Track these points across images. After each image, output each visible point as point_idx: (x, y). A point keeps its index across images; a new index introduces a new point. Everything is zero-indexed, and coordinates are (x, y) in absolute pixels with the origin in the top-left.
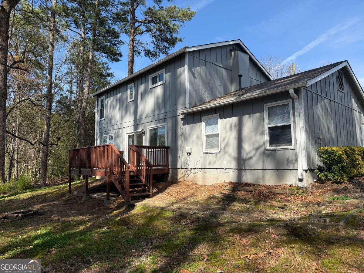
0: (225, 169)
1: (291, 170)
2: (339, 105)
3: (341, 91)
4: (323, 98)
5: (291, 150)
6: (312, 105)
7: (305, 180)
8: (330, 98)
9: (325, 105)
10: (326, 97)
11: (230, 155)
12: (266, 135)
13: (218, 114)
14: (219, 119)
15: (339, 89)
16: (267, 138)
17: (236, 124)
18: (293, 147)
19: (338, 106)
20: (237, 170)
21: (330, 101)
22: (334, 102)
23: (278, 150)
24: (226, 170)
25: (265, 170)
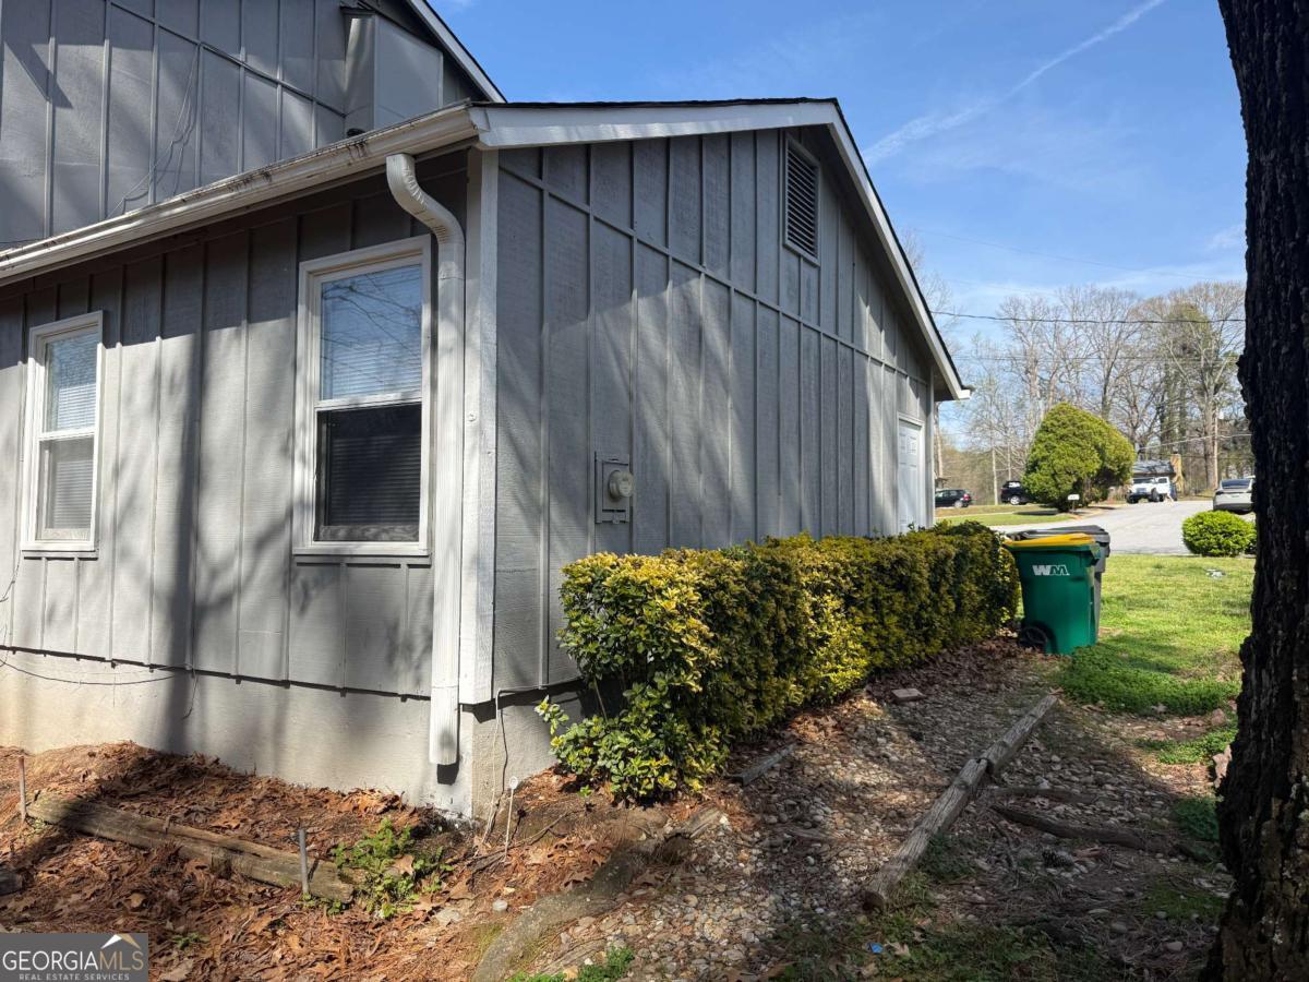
0: (114, 663)
1: (404, 698)
2: (785, 323)
3: (799, 256)
4: (674, 267)
5: (410, 566)
6: (581, 297)
7: (465, 774)
8: (729, 277)
9: (690, 312)
10: (700, 269)
11: (138, 574)
12: (298, 465)
13: (97, 317)
14: (100, 346)
15: (789, 243)
16: (304, 479)
17: (178, 379)
18: (417, 548)
19: (773, 326)
20: (165, 674)
21: (723, 292)
22: (754, 300)
23: (349, 565)
24: (120, 667)
25: (286, 684)
